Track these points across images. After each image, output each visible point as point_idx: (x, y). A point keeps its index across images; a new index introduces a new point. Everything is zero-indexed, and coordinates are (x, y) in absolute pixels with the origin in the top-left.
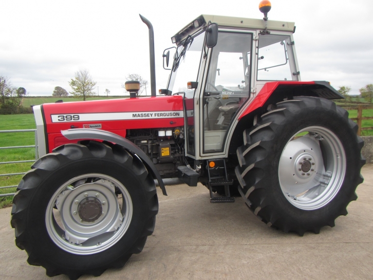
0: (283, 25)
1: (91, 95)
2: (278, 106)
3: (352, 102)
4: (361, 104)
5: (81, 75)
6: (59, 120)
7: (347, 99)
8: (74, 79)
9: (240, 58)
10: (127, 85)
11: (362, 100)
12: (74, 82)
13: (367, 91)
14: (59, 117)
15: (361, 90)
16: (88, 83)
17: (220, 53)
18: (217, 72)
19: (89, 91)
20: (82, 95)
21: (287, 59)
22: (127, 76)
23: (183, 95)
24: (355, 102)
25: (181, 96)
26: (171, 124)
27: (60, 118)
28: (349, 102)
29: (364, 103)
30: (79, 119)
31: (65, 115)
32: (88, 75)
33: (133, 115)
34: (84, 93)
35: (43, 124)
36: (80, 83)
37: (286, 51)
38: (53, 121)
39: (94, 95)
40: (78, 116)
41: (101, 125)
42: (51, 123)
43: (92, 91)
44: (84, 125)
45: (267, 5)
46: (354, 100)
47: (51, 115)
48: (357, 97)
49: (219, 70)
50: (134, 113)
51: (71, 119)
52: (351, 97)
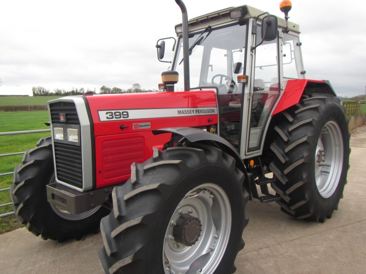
0: (294, 27)
2: (305, 103)
6: (107, 118)
9: (225, 55)
10: (164, 76)
14: (107, 113)
17: (213, 48)
18: (210, 68)
21: (292, 59)
23: (215, 90)
25: (213, 92)
26: (209, 121)
27: (108, 115)
30: (128, 117)
31: (113, 112)
33: (178, 111)
35: (89, 124)
37: (291, 51)
38: (101, 120)
40: (127, 112)
41: (149, 123)
42: (99, 122)
44: (133, 124)
45: (287, 5)
47: (98, 111)
49: (211, 66)
50: (179, 109)
51: (120, 117)
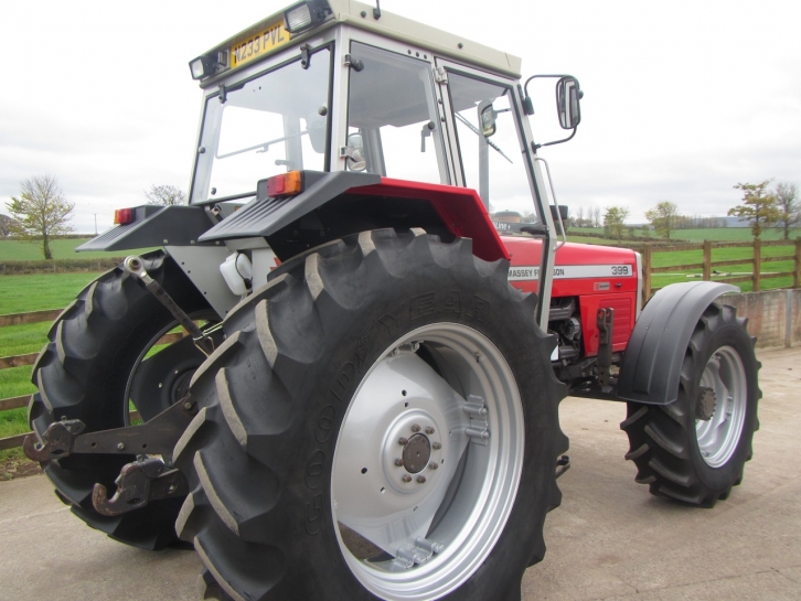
1: (62, 233)
3: (635, 239)
4: (652, 243)
5: (35, 188)
7: (625, 233)
8: (20, 199)
11: (653, 234)
12: (20, 204)
13: (660, 215)
15: (649, 214)
16: (54, 207)
19: (57, 225)
20: (41, 233)
22: (150, 190)
24: (640, 239)
28: (630, 240)
29: (657, 240)
32: (54, 188)
34: (44, 229)
36: (33, 205)
39: (69, 233)
43: (65, 225)
46: (638, 234)
48: (644, 228)
52: (632, 229)
